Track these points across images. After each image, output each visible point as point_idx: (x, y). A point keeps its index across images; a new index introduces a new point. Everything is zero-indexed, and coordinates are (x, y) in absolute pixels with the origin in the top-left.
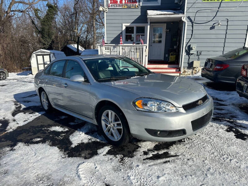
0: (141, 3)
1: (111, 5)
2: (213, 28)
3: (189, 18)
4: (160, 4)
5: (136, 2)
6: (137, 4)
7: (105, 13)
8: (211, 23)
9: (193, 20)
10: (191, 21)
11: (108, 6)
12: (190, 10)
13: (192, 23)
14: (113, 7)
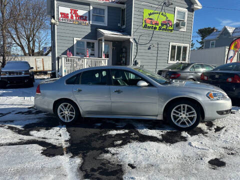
0: (91, 22)
1: (61, 18)
2: (149, 48)
3: (134, 39)
4: (106, 25)
5: (86, 20)
6: (87, 22)
7: (56, 26)
8: (149, 45)
9: (137, 41)
10: (136, 42)
11: (59, 19)
12: (135, 34)
13: (137, 43)
14: (64, 21)
